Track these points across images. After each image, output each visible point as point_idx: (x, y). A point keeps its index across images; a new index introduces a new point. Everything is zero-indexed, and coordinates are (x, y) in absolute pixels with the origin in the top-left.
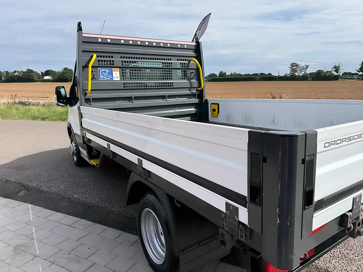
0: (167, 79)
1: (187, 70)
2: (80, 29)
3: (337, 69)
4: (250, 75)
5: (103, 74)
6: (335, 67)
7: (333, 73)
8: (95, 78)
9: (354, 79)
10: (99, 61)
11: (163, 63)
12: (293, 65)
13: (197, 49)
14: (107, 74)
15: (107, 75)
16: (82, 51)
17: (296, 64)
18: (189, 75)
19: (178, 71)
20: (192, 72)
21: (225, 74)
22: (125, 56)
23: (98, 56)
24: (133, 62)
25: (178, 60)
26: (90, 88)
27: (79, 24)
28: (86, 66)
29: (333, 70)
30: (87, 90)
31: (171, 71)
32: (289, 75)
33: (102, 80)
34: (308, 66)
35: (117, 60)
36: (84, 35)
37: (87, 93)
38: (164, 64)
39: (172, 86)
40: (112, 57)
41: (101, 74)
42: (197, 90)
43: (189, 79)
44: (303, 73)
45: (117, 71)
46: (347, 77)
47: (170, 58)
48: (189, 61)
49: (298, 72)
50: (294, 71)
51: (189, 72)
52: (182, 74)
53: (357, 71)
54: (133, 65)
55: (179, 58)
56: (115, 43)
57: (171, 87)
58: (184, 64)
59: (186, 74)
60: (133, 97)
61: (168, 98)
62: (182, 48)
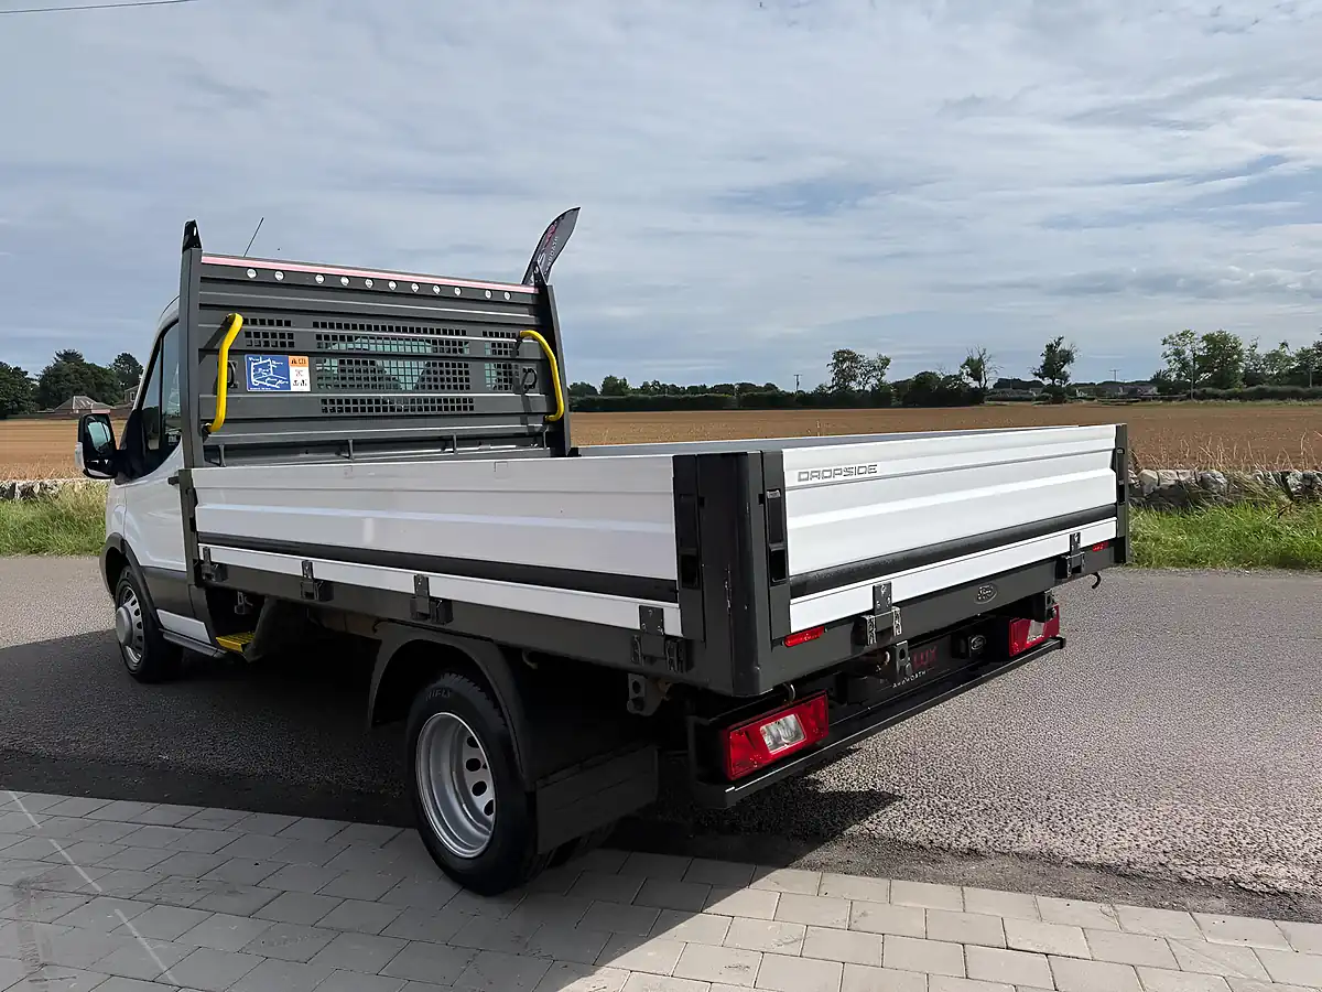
0: (455, 387)
1: (513, 364)
2: (192, 241)
3: (976, 367)
4: (708, 391)
5: (261, 374)
6: (969, 362)
7: (965, 381)
8: (236, 386)
9: (1029, 400)
10: (248, 334)
11: (435, 342)
12: (842, 357)
13: (542, 306)
14: (272, 374)
15: (271, 377)
16: (201, 305)
17: (850, 353)
18: (520, 377)
19: (487, 366)
20: (530, 370)
21: (624, 384)
22: (327, 320)
23: (245, 322)
24: (342, 338)
25: (485, 335)
26: (222, 413)
27: (191, 226)
28: (211, 350)
29: (965, 371)
30: (212, 421)
31: (466, 366)
32: (830, 388)
33: (255, 390)
34: (888, 360)
35: (303, 330)
36: (204, 260)
37: (211, 429)
38: (438, 346)
39: (472, 408)
40: (288, 324)
41: (252, 374)
42: (546, 422)
43: (522, 389)
44: (873, 381)
45: (303, 364)
46: (1010, 392)
47: (461, 328)
48: (520, 338)
49: (859, 379)
50: (843, 376)
51: (520, 371)
52: (499, 374)
53: (1036, 374)
54: (351, 346)
55: (488, 329)
56: (298, 283)
57: (469, 412)
58: (505, 346)
59: (511, 374)
60: (351, 442)
61: (458, 446)
62: (497, 301)
